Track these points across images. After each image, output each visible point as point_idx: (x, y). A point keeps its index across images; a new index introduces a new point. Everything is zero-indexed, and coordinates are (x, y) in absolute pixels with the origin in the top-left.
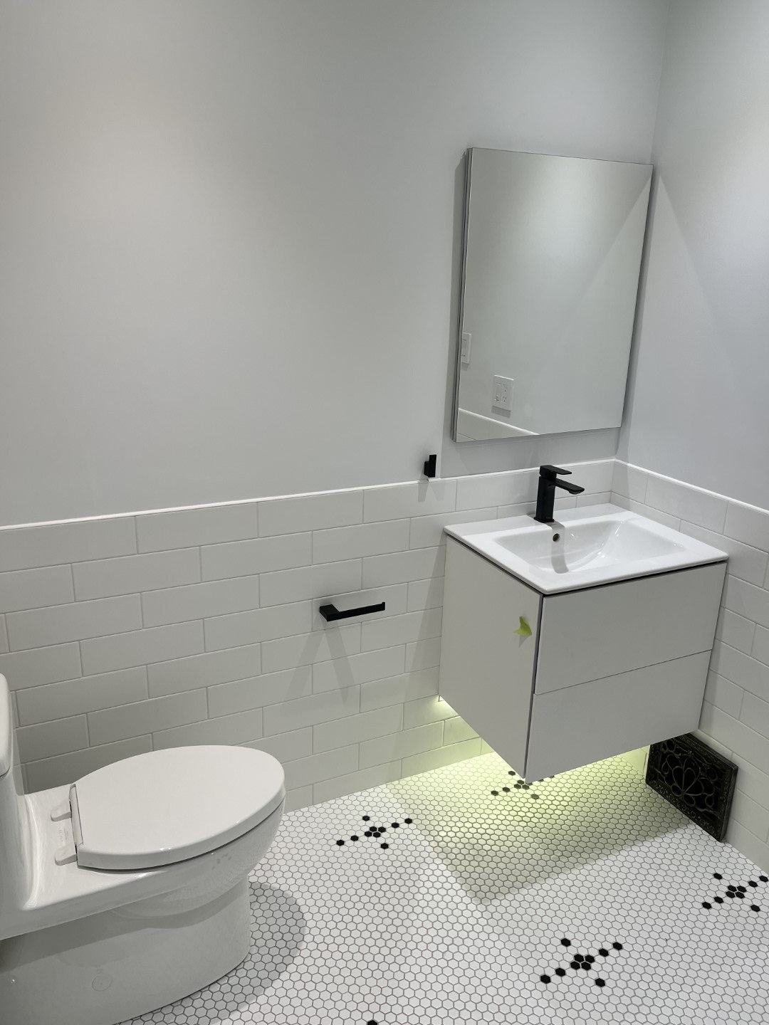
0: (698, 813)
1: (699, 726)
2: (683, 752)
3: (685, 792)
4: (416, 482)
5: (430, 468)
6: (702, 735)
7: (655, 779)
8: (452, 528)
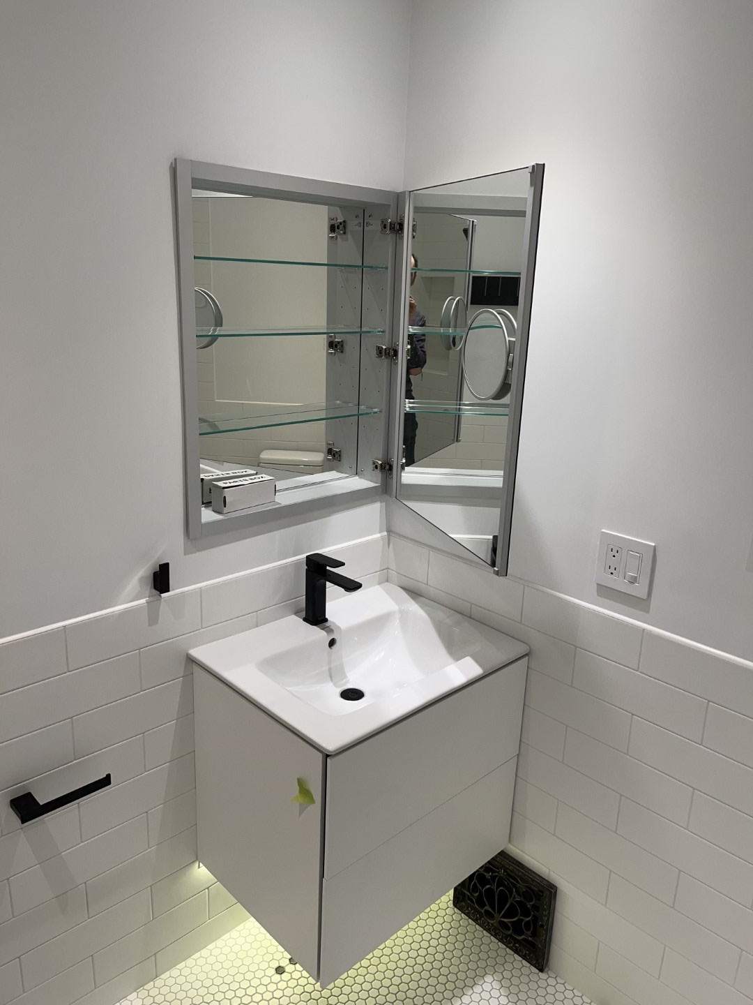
0: (517, 941)
1: (510, 841)
2: (493, 871)
3: (499, 917)
4: (143, 601)
5: (161, 580)
6: (516, 851)
7: (463, 900)
8: (196, 653)
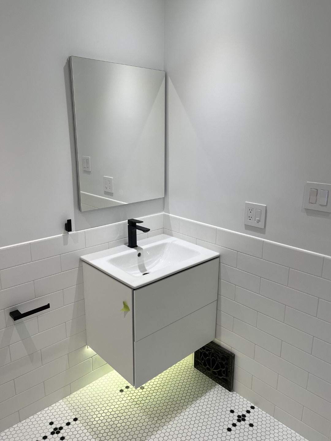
0: (219, 379)
1: (215, 337)
2: (209, 351)
3: (212, 370)
4: (61, 235)
5: (68, 227)
6: (217, 341)
8: (84, 257)
